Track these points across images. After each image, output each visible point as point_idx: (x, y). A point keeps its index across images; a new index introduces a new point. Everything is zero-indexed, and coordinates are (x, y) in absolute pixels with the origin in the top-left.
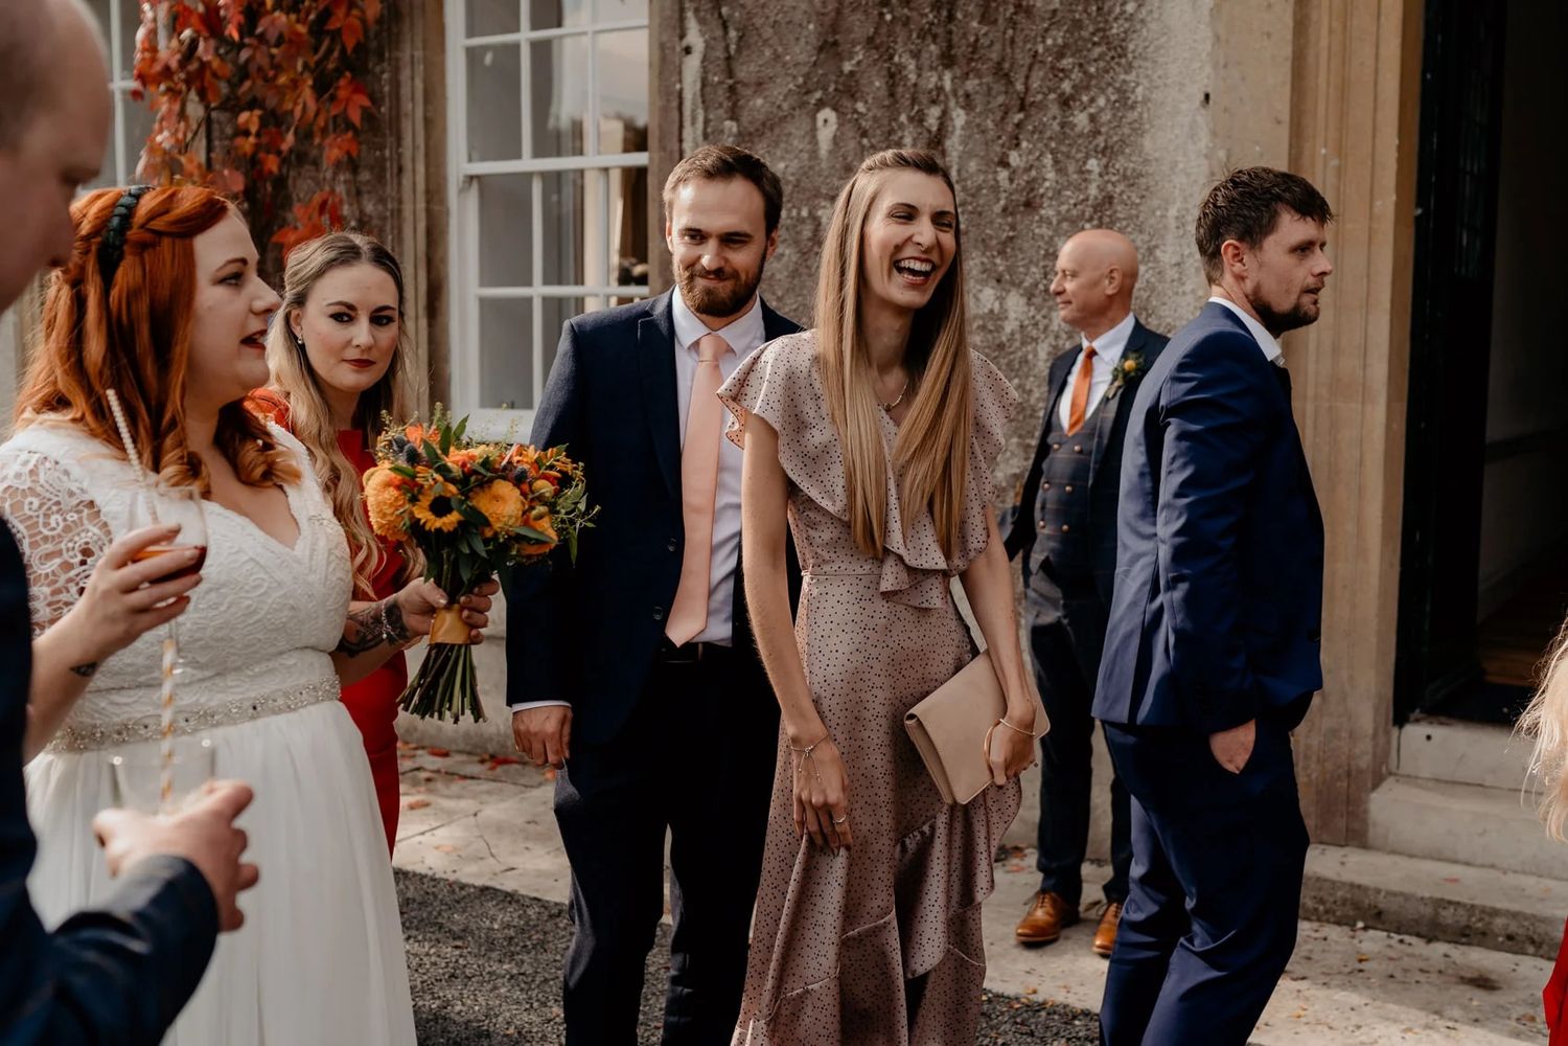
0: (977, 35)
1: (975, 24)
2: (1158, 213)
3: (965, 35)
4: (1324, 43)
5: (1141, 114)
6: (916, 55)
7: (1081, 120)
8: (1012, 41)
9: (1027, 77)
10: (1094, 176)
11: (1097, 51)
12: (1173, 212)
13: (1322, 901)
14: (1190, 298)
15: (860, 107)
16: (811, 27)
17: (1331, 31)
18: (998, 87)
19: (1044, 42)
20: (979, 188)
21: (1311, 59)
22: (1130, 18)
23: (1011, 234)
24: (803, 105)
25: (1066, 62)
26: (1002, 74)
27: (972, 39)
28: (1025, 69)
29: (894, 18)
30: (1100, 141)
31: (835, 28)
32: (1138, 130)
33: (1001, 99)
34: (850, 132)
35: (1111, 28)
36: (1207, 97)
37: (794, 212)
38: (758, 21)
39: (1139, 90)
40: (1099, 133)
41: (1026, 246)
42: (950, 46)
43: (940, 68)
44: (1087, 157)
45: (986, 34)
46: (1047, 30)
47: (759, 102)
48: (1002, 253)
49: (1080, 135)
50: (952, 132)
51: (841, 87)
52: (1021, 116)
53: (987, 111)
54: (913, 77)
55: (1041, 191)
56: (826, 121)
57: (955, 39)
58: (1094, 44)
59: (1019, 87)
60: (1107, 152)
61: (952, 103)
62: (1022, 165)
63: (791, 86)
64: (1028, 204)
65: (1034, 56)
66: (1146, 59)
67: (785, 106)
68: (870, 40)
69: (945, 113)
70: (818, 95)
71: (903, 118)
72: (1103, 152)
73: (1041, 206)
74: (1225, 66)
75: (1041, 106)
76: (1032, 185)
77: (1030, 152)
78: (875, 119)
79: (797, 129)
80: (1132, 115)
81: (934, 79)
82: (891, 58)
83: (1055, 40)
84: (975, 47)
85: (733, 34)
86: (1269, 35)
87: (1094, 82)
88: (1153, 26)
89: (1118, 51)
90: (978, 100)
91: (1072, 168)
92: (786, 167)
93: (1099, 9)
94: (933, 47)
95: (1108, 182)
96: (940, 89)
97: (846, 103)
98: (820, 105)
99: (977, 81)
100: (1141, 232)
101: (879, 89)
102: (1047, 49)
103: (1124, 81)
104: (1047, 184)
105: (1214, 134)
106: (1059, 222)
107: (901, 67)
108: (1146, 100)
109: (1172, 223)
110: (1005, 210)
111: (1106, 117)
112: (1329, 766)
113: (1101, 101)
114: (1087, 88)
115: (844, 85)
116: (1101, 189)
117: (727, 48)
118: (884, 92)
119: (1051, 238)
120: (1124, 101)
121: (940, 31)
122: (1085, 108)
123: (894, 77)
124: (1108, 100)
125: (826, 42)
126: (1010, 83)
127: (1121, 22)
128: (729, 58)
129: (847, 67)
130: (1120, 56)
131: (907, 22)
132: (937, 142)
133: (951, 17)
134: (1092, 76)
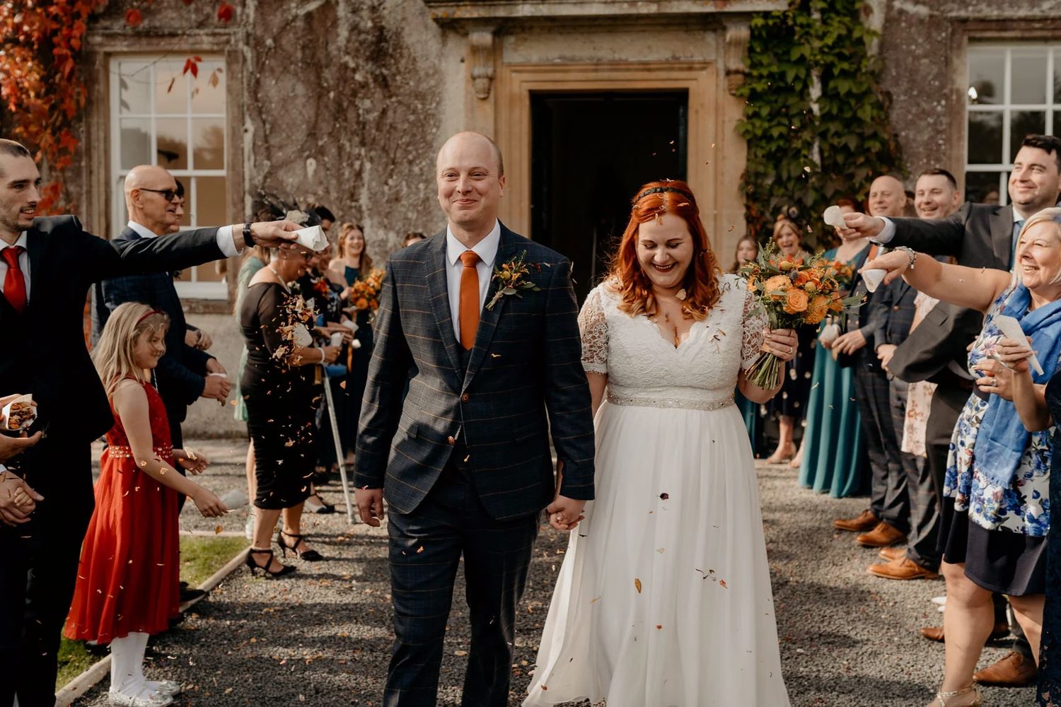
0: (374, 135)
1: (374, 131)
3: (370, 135)
6: (350, 141)
8: (389, 139)
9: (395, 153)
10: (422, 190)
11: (422, 145)
15: (326, 159)
16: (304, 126)
18: (384, 155)
19: (401, 140)
20: (377, 193)
22: (434, 134)
23: (390, 210)
24: (301, 157)
25: (410, 148)
26: (385, 150)
27: (373, 137)
28: (394, 149)
29: (340, 126)
30: (424, 177)
31: (315, 127)
33: (385, 160)
34: (321, 168)
35: (427, 137)
38: (280, 122)
40: (424, 175)
41: (396, 214)
42: (364, 138)
43: (360, 146)
44: (419, 183)
45: (378, 135)
46: (402, 136)
47: (280, 154)
48: (386, 217)
49: (416, 175)
50: (365, 171)
51: (317, 151)
52: (393, 166)
53: (379, 164)
54: (348, 149)
55: (402, 195)
56: (311, 163)
57: (366, 136)
58: (421, 142)
59: (392, 156)
60: (427, 182)
61: (365, 160)
62: (394, 185)
63: (295, 149)
64: (396, 199)
65: (398, 145)
67: (292, 157)
68: (330, 134)
69: (362, 164)
70: (307, 153)
71: (345, 164)
72: (425, 181)
73: (401, 200)
75: (401, 163)
76: (398, 192)
77: (397, 180)
78: (332, 164)
79: (298, 166)
81: (357, 151)
82: (339, 141)
83: (406, 140)
84: (374, 139)
85: (268, 126)
87: (421, 156)
89: (429, 146)
90: (376, 159)
91: (413, 187)
92: (293, 181)
93: (422, 130)
94: (356, 139)
95: (427, 192)
96: (360, 155)
97: (320, 157)
98: (308, 157)
99: (375, 153)
101: (334, 153)
102: (403, 143)
103: (432, 157)
104: (404, 192)
106: (409, 206)
107: (343, 145)
110: (387, 201)
111: (426, 169)
113: (424, 163)
114: (419, 158)
115: (319, 150)
116: (425, 194)
117: (265, 132)
118: (336, 154)
119: (406, 212)
121: (360, 133)
122: (418, 165)
123: (340, 149)
124: (426, 163)
125: (310, 133)
126: (388, 154)
127: (431, 135)
128: (266, 136)
129: (320, 143)
130: (431, 148)
131: (345, 128)
132: (359, 175)
133: (364, 128)
134: (420, 154)
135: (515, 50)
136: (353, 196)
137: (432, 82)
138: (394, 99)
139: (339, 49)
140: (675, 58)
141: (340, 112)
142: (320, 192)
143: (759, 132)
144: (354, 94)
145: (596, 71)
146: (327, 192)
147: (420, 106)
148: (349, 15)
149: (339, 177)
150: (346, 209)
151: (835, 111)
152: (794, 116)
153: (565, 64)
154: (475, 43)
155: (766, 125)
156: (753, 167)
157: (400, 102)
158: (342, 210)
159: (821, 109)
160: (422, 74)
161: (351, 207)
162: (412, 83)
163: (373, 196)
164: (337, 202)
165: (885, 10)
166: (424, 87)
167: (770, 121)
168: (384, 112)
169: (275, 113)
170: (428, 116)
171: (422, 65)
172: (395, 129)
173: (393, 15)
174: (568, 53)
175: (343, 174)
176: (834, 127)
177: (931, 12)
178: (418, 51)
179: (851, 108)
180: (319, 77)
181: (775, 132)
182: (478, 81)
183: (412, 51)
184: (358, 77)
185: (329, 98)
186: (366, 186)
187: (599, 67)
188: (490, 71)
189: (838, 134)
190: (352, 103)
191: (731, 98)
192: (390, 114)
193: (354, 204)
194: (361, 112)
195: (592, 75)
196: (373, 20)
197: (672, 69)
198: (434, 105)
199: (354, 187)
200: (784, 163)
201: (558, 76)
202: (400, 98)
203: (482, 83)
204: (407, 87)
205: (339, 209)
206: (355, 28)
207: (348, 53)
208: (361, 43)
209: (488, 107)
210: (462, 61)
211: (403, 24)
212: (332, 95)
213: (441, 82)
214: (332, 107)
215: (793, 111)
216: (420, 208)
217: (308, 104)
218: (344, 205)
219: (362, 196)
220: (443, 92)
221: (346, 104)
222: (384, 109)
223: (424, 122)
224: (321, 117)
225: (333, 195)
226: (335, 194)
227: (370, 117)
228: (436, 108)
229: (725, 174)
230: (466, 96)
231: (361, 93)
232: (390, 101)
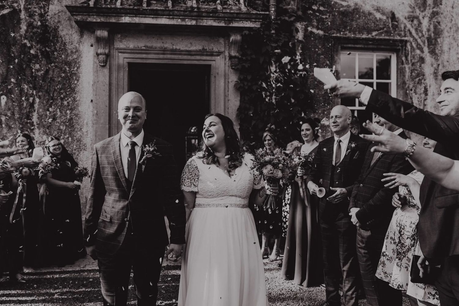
1: (41, 81)
3: (39, 84)
5: (78, 103)
7: (65, 103)
8: (50, 86)
10: (69, 114)
11: (69, 90)
12: (85, 122)
14: (89, 138)
15: (13, 96)
17: (115, 91)
18: (47, 95)
19: (57, 86)
20: (42, 115)
21: (112, 95)
22: (76, 84)
25: (62, 91)
26: (48, 92)
27: (40, 84)
28: (53, 92)
29: (21, 78)
30: (70, 107)
31: (6, 79)
32: (77, 105)
33: (47, 97)
34: (10, 101)
35: (72, 86)
36: (92, 101)
39: (78, 98)
40: (70, 106)
41: (53, 127)
42: (35, 85)
43: (33, 90)
44: (67, 110)
45: (44, 84)
46: (58, 85)
48: (48, 128)
49: (65, 106)
50: (36, 103)
51: (7, 91)
52: (52, 101)
53: (44, 99)
54: (26, 91)
55: (57, 116)
56: (3, 98)
58: (68, 88)
59: (51, 95)
60: (72, 110)
61: (36, 97)
62: (52, 111)
65: (55, 89)
66: (79, 92)
69: (34, 99)
70: (1, 92)
71: (24, 99)
72: (70, 109)
73: (57, 119)
74: (96, 95)
75: (57, 99)
76: (55, 115)
77: (54, 108)
78: (16, 99)
80: (76, 103)
81: (31, 92)
82: (21, 86)
83: (59, 86)
84: (41, 86)
86: (104, 91)
88: (80, 86)
89: (73, 90)
90: (42, 97)
91: (63, 112)
93: (69, 82)
94: (31, 85)
95: (72, 115)
96: (33, 94)
97: (9, 95)
98: (2, 95)
99: (41, 93)
100: (79, 125)
101: (17, 93)
102: (58, 88)
103: (74, 96)
104: (58, 115)
105: (94, 108)
106: (61, 123)
107: (23, 88)
108: (79, 100)
109: (85, 124)
111: (71, 103)
113: (70, 99)
114: (67, 97)
116: (70, 117)
118: (18, 93)
119: (59, 126)
120: (74, 100)
122: (66, 101)
123: (21, 90)
124: (71, 99)
125: (3, 81)
126: (49, 94)
127: (74, 85)
129: (9, 87)
131: (24, 79)
132: (32, 105)
133: (35, 79)
134: (67, 95)
135: (121, 41)
136: (29, 117)
137: (75, 56)
138: (53, 65)
139: (21, 36)
140: (203, 49)
141: (21, 70)
142: (9, 114)
143: (247, 88)
144: (30, 61)
145: (164, 54)
146: (13, 114)
147: (68, 69)
148: (27, 18)
149: (20, 106)
150: (24, 124)
153: (148, 50)
154: (99, 36)
156: (243, 105)
157: (56, 66)
158: (22, 124)
160: (69, 51)
161: (27, 123)
162: (63, 56)
163: (40, 117)
164: (19, 120)
165: (304, 32)
166: (70, 58)
167: (251, 82)
168: (47, 72)
170: (73, 74)
171: (69, 47)
172: (54, 80)
173: (53, 19)
174: (149, 44)
175: (23, 105)
177: (324, 34)
178: (67, 39)
180: (9, 50)
182: (100, 56)
183: (63, 39)
184: (32, 52)
185: (15, 63)
186: (36, 111)
187: (166, 52)
188: (107, 51)
190: (28, 66)
191: (232, 70)
192: (51, 72)
193: (29, 121)
194: (33, 70)
195: (161, 56)
196: (41, 22)
197: (202, 55)
198: (76, 68)
199: (29, 112)
201: (144, 56)
202: (56, 64)
203: (102, 57)
204: (61, 58)
205: (20, 124)
206: (30, 25)
207: (27, 39)
208: (34, 33)
209: (106, 71)
210: (92, 46)
211: (59, 25)
212: (16, 61)
213: (79, 56)
214: (17, 67)
216: (67, 124)
217: (2, 65)
218: (23, 122)
219: (34, 117)
220: (81, 62)
221: (25, 66)
222: (47, 70)
223: (70, 78)
224: (10, 73)
225: (17, 116)
226: (18, 116)
227: (39, 74)
228: (77, 70)
229: (229, 108)
230: (94, 64)
231: (34, 60)
232: (51, 66)
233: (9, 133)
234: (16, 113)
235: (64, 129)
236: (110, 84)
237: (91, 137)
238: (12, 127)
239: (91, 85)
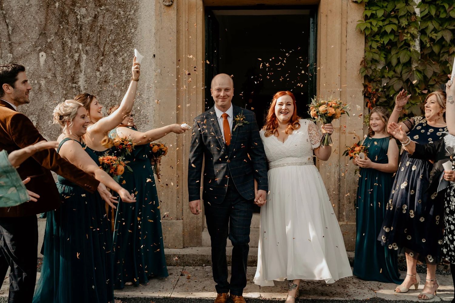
0: (89, 34)
1: (88, 31)
2: (142, 85)
3: (85, 34)
4: (184, 44)
6: (71, 39)
7: (120, 60)
8: (100, 37)
9: (104, 47)
10: (124, 75)
11: (124, 41)
12: (146, 85)
13: (194, 261)
14: (151, 107)
15: (53, 52)
16: (37, 28)
17: (185, 41)
18: (96, 49)
19: (109, 38)
20: (91, 77)
21: (181, 47)
22: (133, 33)
23: (101, 90)
24: (34, 50)
25: (115, 44)
26: (97, 45)
27: (88, 35)
28: (104, 45)
29: (63, 28)
30: (126, 65)
31: (44, 29)
33: (97, 52)
34: (50, 59)
35: (128, 36)
36: (154, 56)
37: (32, 82)
38: (19, 25)
40: (125, 63)
41: (105, 93)
42: (81, 37)
43: (78, 43)
44: (122, 69)
45: (92, 34)
46: (109, 35)
47: (20, 49)
49: (120, 64)
50: (82, 61)
51: (47, 46)
52: (103, 57)
53: (92, 55)
54: (70, 45)
55: (109, 78)
56: (42, 55)
57: (83, 35)
58: (123, 39)
61: (82, 53)
62: (103, 71)
63: (31, 45)
64: (105, 82)
65: (106, 42)
66: (137, 45)
67: (29, 50)
68: (56, 33)
69: (80, 55)
70: (40, 48)
71: (67, 56)
72: (126, 68)
73: (109, 82)
74: (159, 47)
75: (109, 55)
76: (106, 77)
77: (106, 67)
78: (58, 56)
79: (33, 57)
81: (76, 46)
82: (63, 39)
83: (112, 37)
84: (89, 38)
85: (10, 28)
86: (170, 41)
87: (123, 50)
88: (139, 36)
90: (90, 52)
91: (118, 72)
92: (30, 68)
93: (124, 30)
94: (76, 37)
95: (128, 76)
96: (78, 49)
97: (49, 51)
98: (40, 51)
99: (89, 47)
101: (59, 47)
102: (110, 40)
103: (132, 50)
104: (111, 76)
105: (157, 65)
107: (66, 42)
110: (99, 83)
111: (127, 59)
112: (192, 226)
113: (125, 55)
114: (121, 51)
115: (48, 45)
116: (126, 78)
117: (8, 31)
118: (61, 48)
119: (112, 91)
120: (131, 55)
121: (78, 32)
122: (121, 56)
123: (64, 44)
124: (127, 55)
125: (42, 33)
126: (99, 48)
127: (130, 34)
128: (9, 35)
129: (49, 40)
130: (130, 43)
131: (67, 29)
132: (78, 63)
133: (81, 29)
134: (123, 48)
136: (74, 80)
138: (103, 8)
141: (63, 17)
142: (50, 77)
143: (376, 29)
144: (74, 4)
146: (55, 76)
147: (122, 13)
149: (63, 65)
150: (68, 89)
151: (433, 13)
152: (401, 17)
155: (381, 24)
156: (370, 56)
157: (107, 10)
158: (66, 90)
159: (421, 12)
161: (72, 88)
163: (88, 79)
164: (62, 84)
167: (383, 21)
168: (96, 17)
169: (15, 18)
170: (129, 20)
172: (104, 29)
175: (66, 63)
176: (431, 25)
179: (445, 11)
181: (388, 29)
185: (55, 7)
186: (83, 72)
189: (435, 30)
190: (72, 11)
191: (353, 5)
192: (100, 18)
193: (74, 85)
194: (79, 17)
198: (133, 11)
199: (74, 73)
200: (393, 52)
202: (107, 7)
205: (63, 89)
209: (172, 12)
212: (57, 4)
214: (57, 13)
215: (402, 13)
216: (123, 88)
217: (39, 11)
218: (67, 86)
219: (80, 79)
220: (140, 2)
221: (67, 11)
222: (96, 15)
223: (125, 25)
224: (50, 21)
225: (59, 79)
226: (61, 79)
227: (86, 21)
228: (134, 14)
229: (348, 62)
230: (156, 5)
231: (78, 3)
232: (100, 9)
233: (50, 101)
234: (58, 76)
235: (119, 95)
236: (178, 32)
237: (154, 106)
238: (54, 94)
239: (153, 34)
